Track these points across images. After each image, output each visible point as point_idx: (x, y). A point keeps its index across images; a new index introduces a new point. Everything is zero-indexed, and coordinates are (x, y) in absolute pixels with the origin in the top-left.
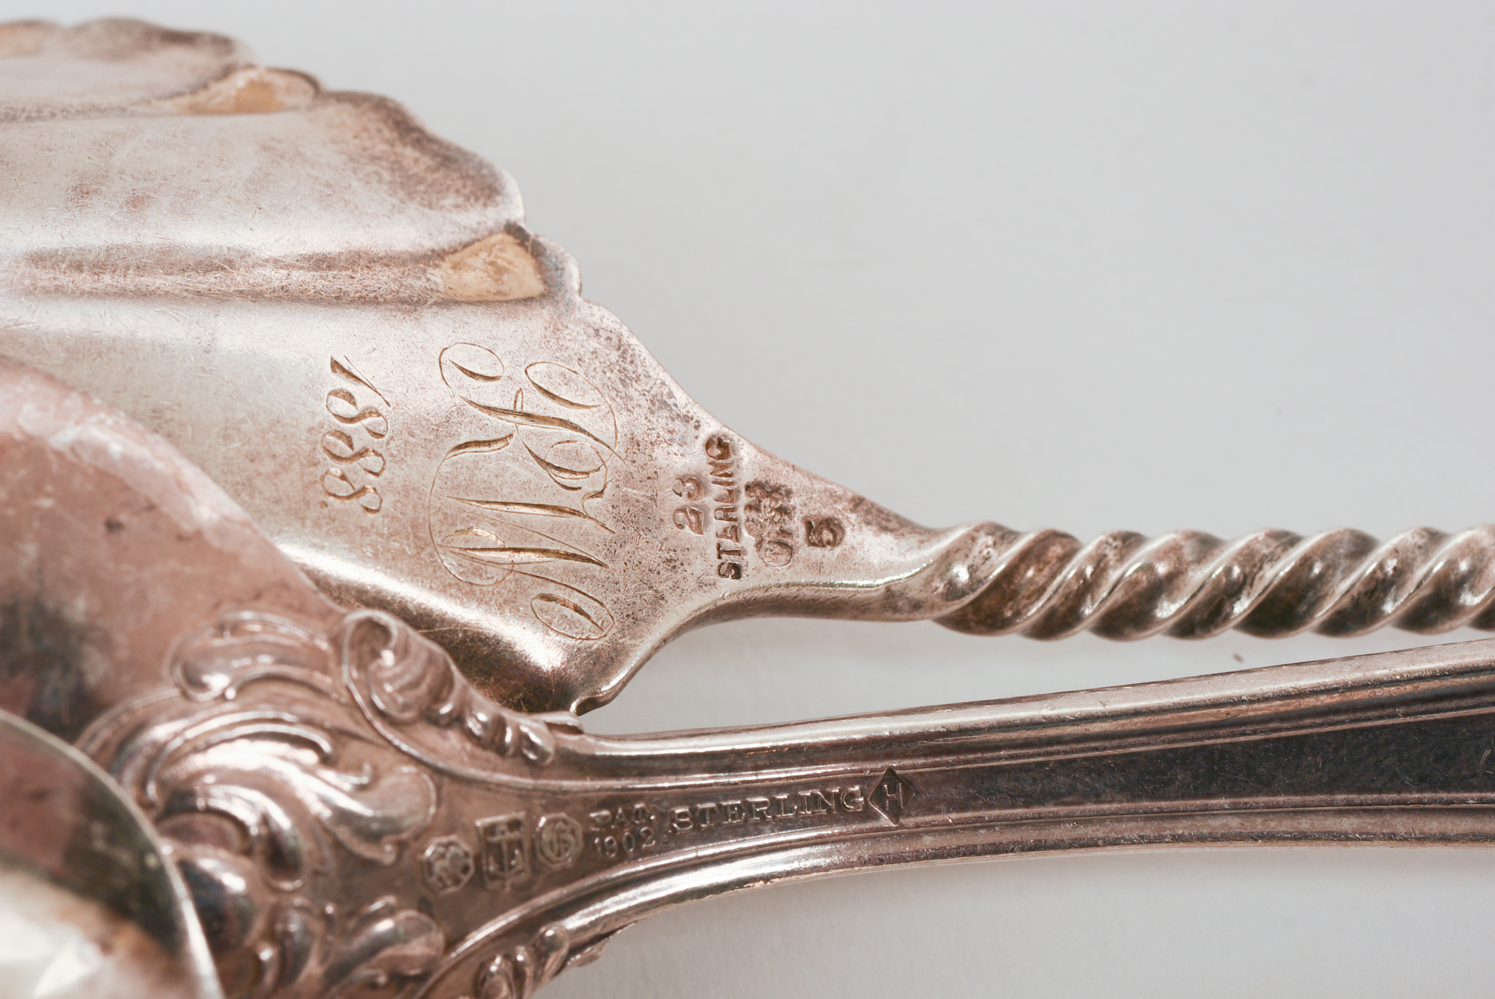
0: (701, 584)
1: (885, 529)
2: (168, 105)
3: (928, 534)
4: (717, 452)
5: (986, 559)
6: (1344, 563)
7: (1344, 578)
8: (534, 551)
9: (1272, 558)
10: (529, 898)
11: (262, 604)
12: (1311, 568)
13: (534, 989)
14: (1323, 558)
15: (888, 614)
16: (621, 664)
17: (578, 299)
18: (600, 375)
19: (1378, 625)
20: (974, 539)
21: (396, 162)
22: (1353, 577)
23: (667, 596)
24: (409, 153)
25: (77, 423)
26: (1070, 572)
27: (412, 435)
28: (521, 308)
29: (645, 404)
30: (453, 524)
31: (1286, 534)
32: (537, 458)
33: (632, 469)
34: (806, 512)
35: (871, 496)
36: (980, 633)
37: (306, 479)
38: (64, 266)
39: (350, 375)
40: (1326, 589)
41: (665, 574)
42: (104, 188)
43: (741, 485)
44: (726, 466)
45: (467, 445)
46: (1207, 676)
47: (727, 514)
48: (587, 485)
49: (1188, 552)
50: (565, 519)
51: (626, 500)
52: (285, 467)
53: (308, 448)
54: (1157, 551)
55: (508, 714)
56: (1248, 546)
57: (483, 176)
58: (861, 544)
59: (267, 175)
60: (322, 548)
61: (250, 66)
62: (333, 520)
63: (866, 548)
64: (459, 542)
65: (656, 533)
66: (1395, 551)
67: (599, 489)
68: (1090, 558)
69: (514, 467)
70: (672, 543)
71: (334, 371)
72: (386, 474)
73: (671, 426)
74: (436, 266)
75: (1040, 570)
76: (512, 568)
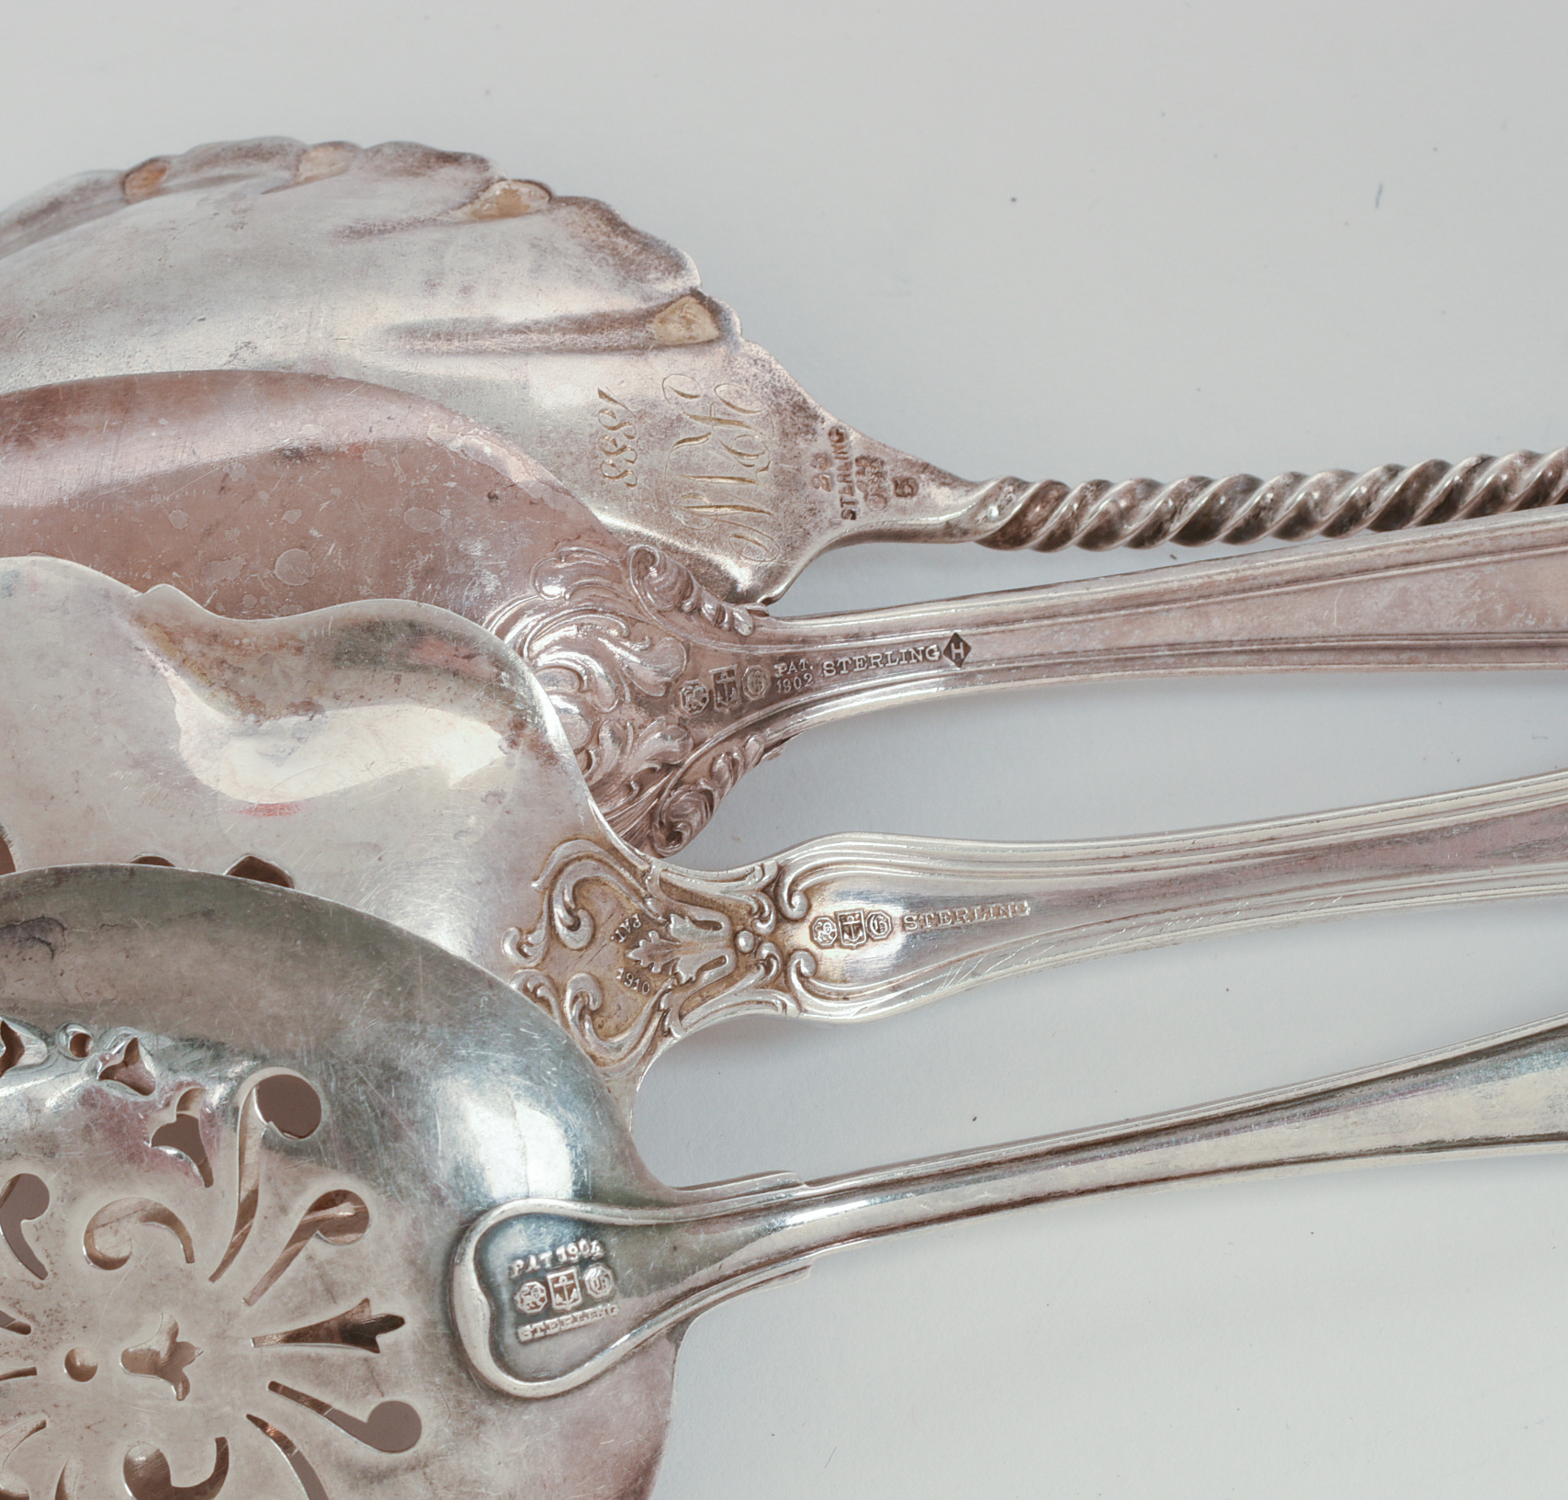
0: (832, 524)
1: (944, 484)
2: (459, 214)
3: (972, 486)
4: (836, 438)
5: (1010, 501)
6: (1240, 497)
7: (1240, 507)
8: (729, 507)
9: (1192, 495)
10: (740, 717)
11: (581, 541)
12: (1218, 500)
13: (743, 774)
14: (1226, 494)
15: (947, 539)
16: (786, 576)
17: (742, 340)
18: (759, 391)
19: (1262, 536)
20: (1001, 488)
21: (613, 249)
22: (1245, 506)
23: (811, 532)
24: (621, 241)
25: (462, 435)
26: (1063, 508)
27: (651, 436)
28: (707, 348)
29: (790, 408)
30: (680, 492)
31: (1202, 478)
32: (726, 447)
33: (785, 452)
34: (894, 475)
35: (933, 462)
36: (1006, 549)
37: (591, 467)
38: (429, 335)
39: (611, 399)
40: (1228, 514)
41: (809, 518)
42: (444, 282)
43: (853, 458)
44: (842, 447)
45: (684, 441)
46: (1152, 570)
47: (845, 478)
48: (758, 464)
49: (1139, 492)
50: (745, 486)
51: (782, 471)
52: (578, 460)
53: (590, 447)
54: (1119, 492)
55: (725, 605)
56: (1177, 488)
57: (672, 257)
58: (929, 495)
59: (540, 266)
60: (604, 510)
61: (502, 179)
62: (610, 492)
63: (932, 496)
64: (684, 503)
65: (802, 492)
66: (1272, 489)
67: (765, 465)
68: (1076, 498)
69: (713, 453)
70: (812, 498)
71: (601, 397)
72: (637, 461)
73: (806, 422)
74: (651, 322)
75: (1043, 507)
76: (716, 518)
